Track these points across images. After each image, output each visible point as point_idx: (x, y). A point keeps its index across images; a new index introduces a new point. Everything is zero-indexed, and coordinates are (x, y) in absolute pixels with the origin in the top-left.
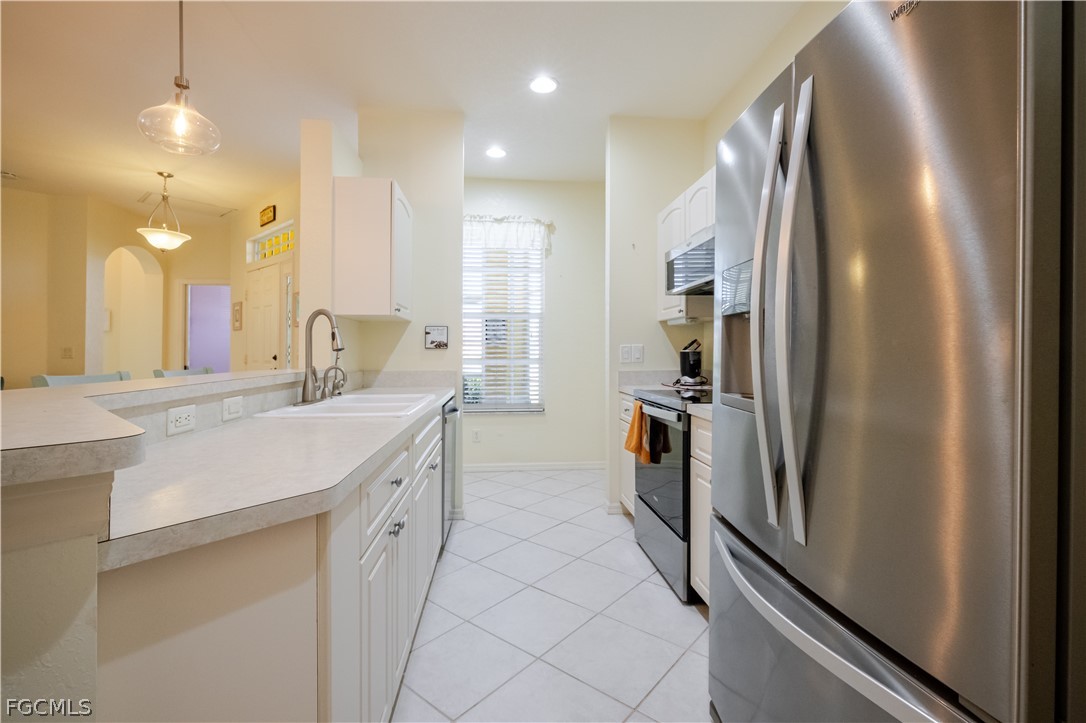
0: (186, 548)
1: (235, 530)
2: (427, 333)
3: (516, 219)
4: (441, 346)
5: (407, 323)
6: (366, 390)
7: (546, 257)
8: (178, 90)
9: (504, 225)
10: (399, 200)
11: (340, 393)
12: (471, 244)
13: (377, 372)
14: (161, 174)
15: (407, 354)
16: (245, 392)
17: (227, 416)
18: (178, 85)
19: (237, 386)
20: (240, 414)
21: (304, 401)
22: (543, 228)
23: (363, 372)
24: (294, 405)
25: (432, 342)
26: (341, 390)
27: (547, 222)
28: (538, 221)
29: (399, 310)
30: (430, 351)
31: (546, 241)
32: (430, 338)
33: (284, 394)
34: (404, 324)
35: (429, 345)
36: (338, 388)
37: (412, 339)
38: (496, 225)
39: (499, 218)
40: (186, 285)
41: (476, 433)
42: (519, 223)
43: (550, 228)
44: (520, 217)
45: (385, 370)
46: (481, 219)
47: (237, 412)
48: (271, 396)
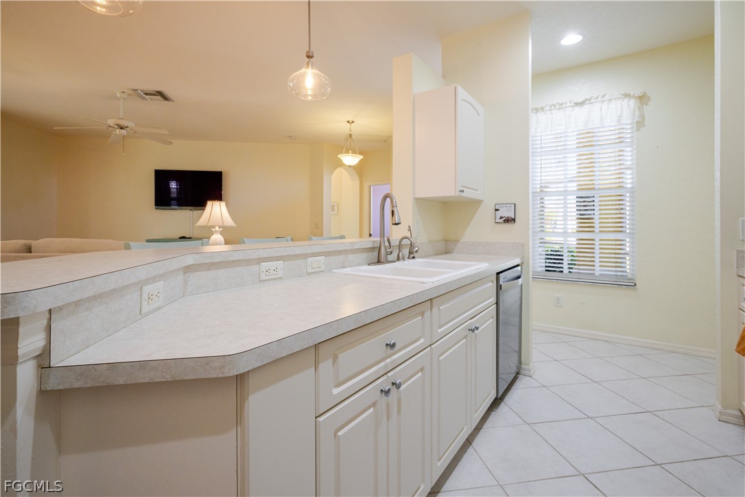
0: (105, 385)
1: (144, 377)
2: (496, 210)
3: (600, 99)
4: (508, 220)
5: (479, 202)
6: (448, 256)
7: (638, 130)
8: (308, 60)
9: (586, 107)
10: (462, 100)
11: (414, 257)
12: (551, 131)
13: (457, 241)
14: (348, 122)
15: (481, 228)
16: (327, 254)
17: (310, 270)
18: (308, 57)
19: (317, 249)
20: (323, 269)
21: (379, 262)
22: (632, 102)
23: (446, 241)
24: (369, 265)
25: (501, 218)
26: (415, 255)
27: (638, 93)
28: (627, 95)
29: (463, 191)
30: (498, 225)
31: (637, 113)
32: (499, 214)
33: (364, 256)
34: (475, 204)
35: (498, 220)
36: (412, 253)
37: (485, 216)
38: (577, 109)
39: (580, 101)
40: (370, 186)
41: (558, 299)
42: (603, 102)
43: (643, 99)
44: (604, 96)
45: (462, 240)
46: (561, 106)
47: (320, 268)
48: (351, 257)
